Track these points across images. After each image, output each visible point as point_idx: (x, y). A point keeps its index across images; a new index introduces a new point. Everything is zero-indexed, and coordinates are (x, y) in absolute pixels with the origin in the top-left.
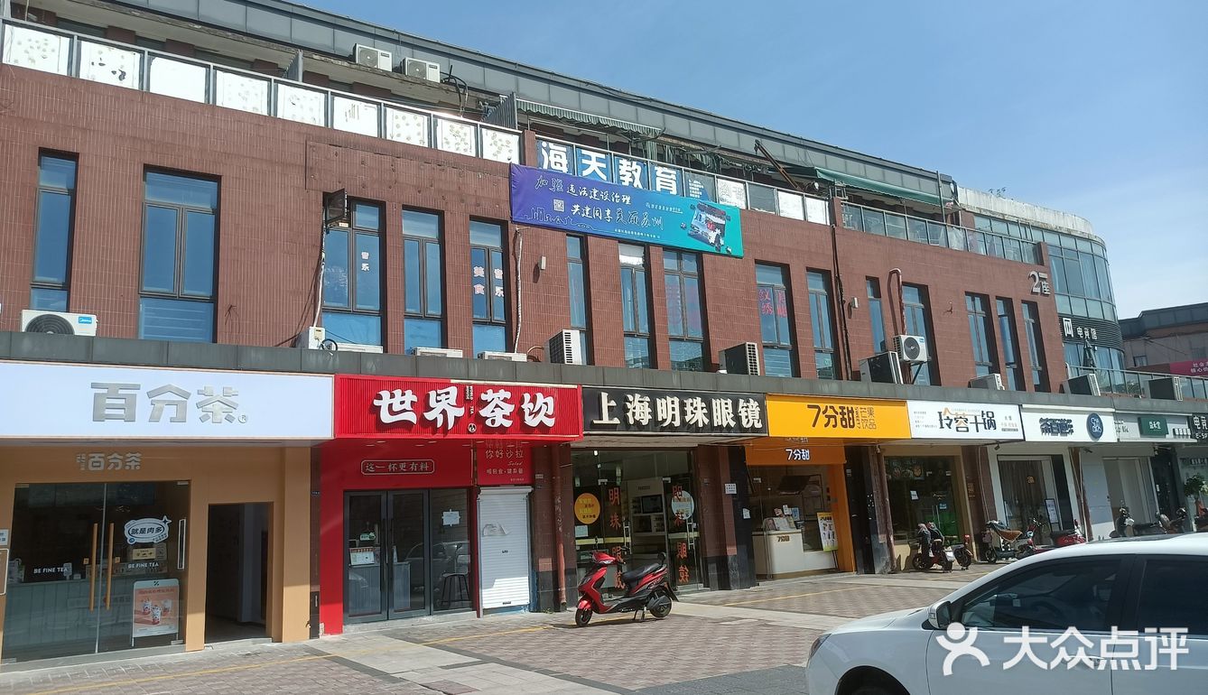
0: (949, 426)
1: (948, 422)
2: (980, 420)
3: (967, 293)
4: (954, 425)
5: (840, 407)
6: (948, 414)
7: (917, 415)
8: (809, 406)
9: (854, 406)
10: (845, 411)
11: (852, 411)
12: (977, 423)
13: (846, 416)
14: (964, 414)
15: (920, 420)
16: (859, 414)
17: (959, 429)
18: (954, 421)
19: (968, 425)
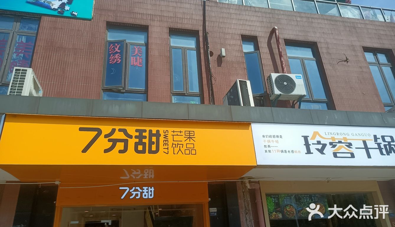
0: (321, 151)
1: (320, 147)
2: (371, 144)
3: (367, 49)
4: (329, 150)
5: (137, 131)
6: (318, 138)
7: (265, 139)
8: (81, 129)
9: (162, 130)
10: (146, 134)
11: (158, 135)
12: (367, 148)
13: (146, 141)
14: (345, 139)
15: (271, 144)
16: (170, 138)
17: (338, 155)
18: (328, 147)
19: (353, 150)
